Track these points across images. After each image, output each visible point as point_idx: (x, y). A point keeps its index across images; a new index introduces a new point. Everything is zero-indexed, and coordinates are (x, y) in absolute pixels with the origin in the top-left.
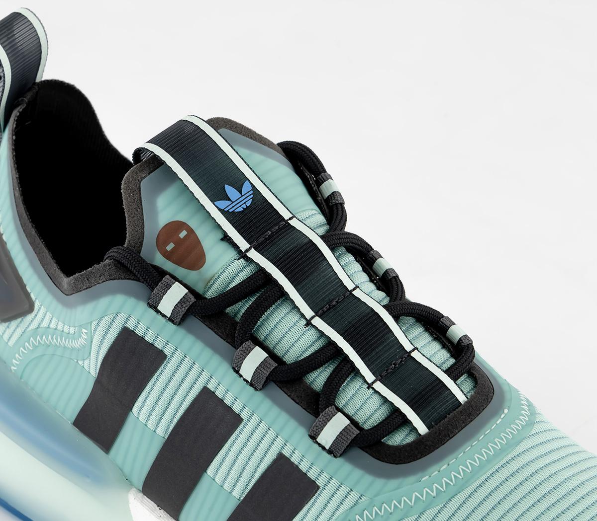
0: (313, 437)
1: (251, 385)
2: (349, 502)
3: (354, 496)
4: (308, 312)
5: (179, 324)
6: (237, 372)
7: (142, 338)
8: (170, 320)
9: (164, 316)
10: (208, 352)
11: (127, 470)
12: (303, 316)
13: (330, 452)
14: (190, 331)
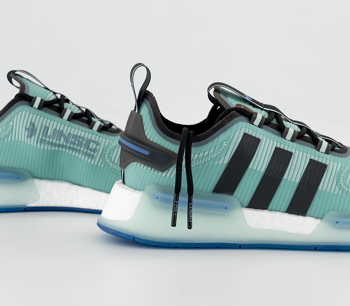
2: (339, 167)
6: (285, 139)
7: (251, 135)
9: (256, 126)
10: (273, 135)
13: (326, 153)
14: (265, 130)
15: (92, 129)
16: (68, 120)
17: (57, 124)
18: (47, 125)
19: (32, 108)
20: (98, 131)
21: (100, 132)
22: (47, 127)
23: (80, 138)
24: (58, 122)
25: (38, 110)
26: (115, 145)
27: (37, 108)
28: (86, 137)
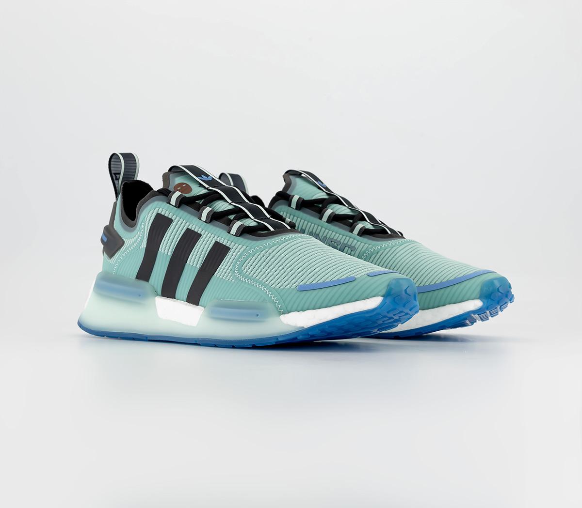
0: (229, 233)
1: (205, 222)
2: (242, 250)
3: (244, 247)
4: (230, 202)
5: (179, 207)
6: (200, 219)
7: (164, 216)
8: (175, 206)
9: (172, 205)
10: (189, 215)
11: (155, 286)
12: (228, 202)
13: (235, 235)
14: (182, 210)
15: (352, 232)
16: (327, 222)
17: (314, 226)
18: (304, 228)
19: (290, 208)
20: (358, 235)
21: (361, 236)
22: (303, 230)
23: (335, 242)
24: (315, 224)
25: (295, 210)
26: (372, 251)
27: (295, 208)
28: (342, 241)
